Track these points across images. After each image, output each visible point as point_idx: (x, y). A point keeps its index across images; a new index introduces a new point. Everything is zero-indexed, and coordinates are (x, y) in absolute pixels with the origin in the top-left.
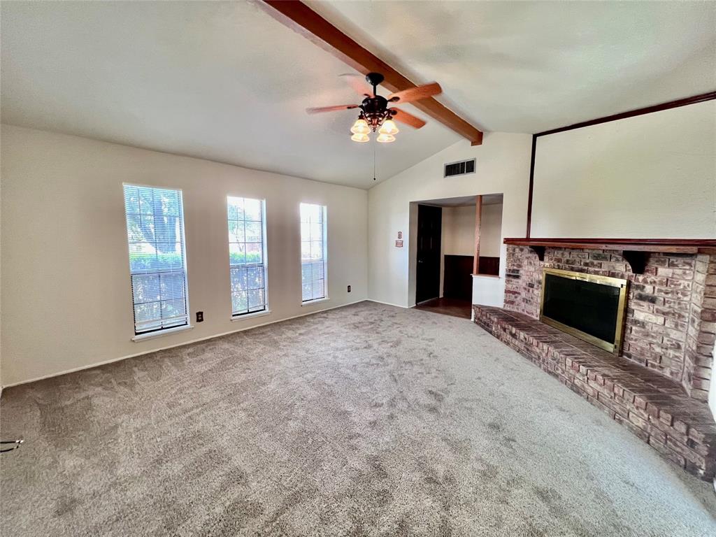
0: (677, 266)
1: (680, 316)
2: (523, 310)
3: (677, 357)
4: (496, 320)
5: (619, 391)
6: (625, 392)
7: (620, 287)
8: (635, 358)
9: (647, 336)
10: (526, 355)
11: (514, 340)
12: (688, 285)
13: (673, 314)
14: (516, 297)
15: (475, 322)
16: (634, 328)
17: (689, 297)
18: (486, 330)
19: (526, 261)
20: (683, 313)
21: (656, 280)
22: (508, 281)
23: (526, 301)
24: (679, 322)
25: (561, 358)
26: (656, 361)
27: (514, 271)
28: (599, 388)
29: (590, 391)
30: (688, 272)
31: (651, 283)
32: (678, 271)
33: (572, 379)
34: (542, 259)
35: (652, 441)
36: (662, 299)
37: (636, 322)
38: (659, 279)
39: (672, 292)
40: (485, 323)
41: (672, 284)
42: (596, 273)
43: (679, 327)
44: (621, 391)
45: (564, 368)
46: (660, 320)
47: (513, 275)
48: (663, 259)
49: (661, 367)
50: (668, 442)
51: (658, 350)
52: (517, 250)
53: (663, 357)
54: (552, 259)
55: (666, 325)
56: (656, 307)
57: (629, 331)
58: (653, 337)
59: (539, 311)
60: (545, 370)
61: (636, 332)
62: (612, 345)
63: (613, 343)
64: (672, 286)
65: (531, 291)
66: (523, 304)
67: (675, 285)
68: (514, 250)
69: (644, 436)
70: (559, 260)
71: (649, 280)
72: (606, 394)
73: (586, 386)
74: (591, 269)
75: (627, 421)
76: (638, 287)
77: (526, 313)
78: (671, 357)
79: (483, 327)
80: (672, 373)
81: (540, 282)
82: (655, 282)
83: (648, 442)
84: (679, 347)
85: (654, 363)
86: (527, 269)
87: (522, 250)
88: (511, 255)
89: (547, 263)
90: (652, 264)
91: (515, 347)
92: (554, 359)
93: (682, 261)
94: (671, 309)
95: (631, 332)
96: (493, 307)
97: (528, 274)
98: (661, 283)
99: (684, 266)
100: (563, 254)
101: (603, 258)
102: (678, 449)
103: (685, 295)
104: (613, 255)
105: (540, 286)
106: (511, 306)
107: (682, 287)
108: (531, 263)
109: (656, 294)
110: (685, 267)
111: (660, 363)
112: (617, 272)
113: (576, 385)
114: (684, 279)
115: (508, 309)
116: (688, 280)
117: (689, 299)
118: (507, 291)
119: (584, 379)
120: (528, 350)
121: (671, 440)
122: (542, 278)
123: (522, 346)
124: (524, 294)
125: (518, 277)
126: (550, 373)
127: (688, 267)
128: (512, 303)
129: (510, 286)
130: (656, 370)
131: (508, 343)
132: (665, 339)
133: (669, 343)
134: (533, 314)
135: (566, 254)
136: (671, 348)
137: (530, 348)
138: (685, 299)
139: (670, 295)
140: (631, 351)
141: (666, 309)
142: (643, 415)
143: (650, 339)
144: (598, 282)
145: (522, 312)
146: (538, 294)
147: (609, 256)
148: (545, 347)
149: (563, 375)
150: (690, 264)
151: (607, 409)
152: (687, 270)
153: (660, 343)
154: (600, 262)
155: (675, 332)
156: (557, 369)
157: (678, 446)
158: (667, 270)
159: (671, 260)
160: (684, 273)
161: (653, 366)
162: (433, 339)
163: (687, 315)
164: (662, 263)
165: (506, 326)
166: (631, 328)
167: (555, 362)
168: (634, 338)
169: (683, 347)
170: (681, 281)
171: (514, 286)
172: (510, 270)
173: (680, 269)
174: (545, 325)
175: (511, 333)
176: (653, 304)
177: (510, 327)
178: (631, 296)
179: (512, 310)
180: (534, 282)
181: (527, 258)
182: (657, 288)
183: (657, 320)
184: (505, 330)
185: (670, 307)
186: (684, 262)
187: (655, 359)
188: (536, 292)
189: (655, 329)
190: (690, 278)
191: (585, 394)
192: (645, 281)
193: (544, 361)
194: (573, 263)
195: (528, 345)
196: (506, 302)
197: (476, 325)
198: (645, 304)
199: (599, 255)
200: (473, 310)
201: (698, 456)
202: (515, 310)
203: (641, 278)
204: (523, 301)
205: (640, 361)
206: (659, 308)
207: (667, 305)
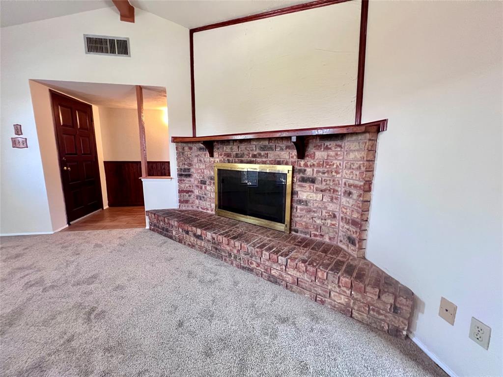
0: (330, 149)
1: (335, 191)
2: (198, 207)
3: (333, 225)
4: (176, 224)
5: (323, 275)
6: (329, 275)
7: (287, 172)
8: (302, 232)
9: (310, 211)
10: (215, 255)
11: (199, 242)
12: (340, 164)
13: (330, 191)
14: (190, 196)
15: (150, 229)
16: (299, 207)
17: (341, 174)
18: (165, 236)
19: (196, 159)
20: (336, 188)
21: (314, 163)
22: (180, 181)
23: (199, 198)
24: (334, 196)
25: (257, 252)
26: (317, 231)
27: (185, 170)
28: (298, 275)
29: (289, 279)
30: (339, 153)
31: (311, 166)
32: (332, 153)
33: (269, 270)
34: (212, 155)
35: (355, 314)
36: (320, 179)
37: (300, 202)
38: (317, 161)
39: (328, 172)
40: (163, 229)
41: (327, 165)
42: (264, 163)
43: (334, 201)
44: (325, 274)
45: (259, 261)
46: (320, 196)
47: (184, 174)
48: (319, 144)
49: (321, 235)
50: (371, 312)
51: (318, 222)
52: (186, 148)
53: (323, 227)
54: (221, 155)
55: (324, 200)
56: (316, 186)
57: (295, 210)
58: (314, 211)
59: (213, 205)
60: (238, 266)
61: (302, 210)
62: (284, 225)
63: (284, 223)
64: (328, 166)
65: (203, 187)
66: (197, 201)
67: (331, 165)
68: (183, 149)
69: (346, 312)
70: (228, 155)
71: (309, 164)
72: (306, 279)
73: (284, 275)
74: (259, 160)
75: (329, 300)
76: (300, 171)
77: (200, 209)
78: (329, 225)
79: (161, 233)
80: (330, 239)
81: (212, 178)
82: (314, 165)
83: (351, 316)
84: (335, 216)
85: (316, 233)
86: (197, 167)
87: (191, 148)
88: (180, 154)
89: (217, 158)
90: (311, 150)
91: (201, 248)
92: (247, 254)
93: (335, 144)
94: (327, 186)
95: (297, 210)
96: (168, 210)
97: (199, 171)
98: (319, 165)
99: (336, 148)
100: (232, 149)
101: (268, 148)
102: (381, 317)
103: (337, 173)
104: (277, 145)
105: (212, 181)
106: (186, 205)
107: (335, 166)
108: (200, 160)
109: (315, 175)
110: (336, 150)
111: (320, 232)
112: (282, 160)
113: (273, 275)
114: (336, 159)
115: (184, 208)
116: (340, 160)
117: (341, 176)
118: (181, 191)
119: (282, 269)
120: (216, 249)
121: (373, 310)
122: (214, 173)
123: (209, 247)
124: (197, 192)
125: (189, 176)
126: (243, 268)
127: (339, 149)
128: (187, 202)
129: (183, 186)
130: (318, 238)
131: (192, 246)
132: (324, 212)
133: (327, 215)
134: (207, 209)
135: (235, 148)
136: (329, 218)
137: (219, 247)
138: (338, 176)
139: (326, 175)
140: (297, 227)
141: (323, 187)
142: (345, 292)
143: (313, 214)
144: (268, 171)
145: (196, 209)
146: (212, 190)
147: (274, 147)
148: (237, 244)
149: (259, 268)
150: (340, 146)
151: (308, 293)
152: (339, 151)
153: (320, 215)
154: (266, 152)
155: (331, 204)
156: (252, 263)
157: (382, 314)
158: (323, 153)
159: (325, 144)
160: (337, 155)
161: (315, 235)
162: (94, 277)
163: (339, 189)
164: (318, 147)
165: (190, 229)
166: (297, 207)
167: (248, 256)
168: (299, 215)
169: (337, 216)
170: (335, 162)
171: (187, 185)
172: (181, 169)
173: (333, 151)
174: (222, 218)
175: (195, 235)
176: (313, 184)
177: (194, 229)
178: (295, 179)
179: (188, 209)
180: (206, 179)
181: (197, 156)
182: (315, 170)
183: (317, 197)
184: (187, 233)
185: (326, 184)
186: (336, 145)
187: (316, 230)
188: (208, 188)
189: (316, 205)
190: (341, 158)
191: (284, 282)
192: (306, 165)
193: (235, 257)
194: (242, 157)
195: (216, 245)
196: (180, 201)
197: (152, 232)
198: (307, 185)
199: (265, 146)
200: (147, 218)
201: (401, 319)
202: (190, 208)
203: (302, 163)
204: (197, 199)
205: (306, 233)
206: (318, 186)
207: (324, 183)
